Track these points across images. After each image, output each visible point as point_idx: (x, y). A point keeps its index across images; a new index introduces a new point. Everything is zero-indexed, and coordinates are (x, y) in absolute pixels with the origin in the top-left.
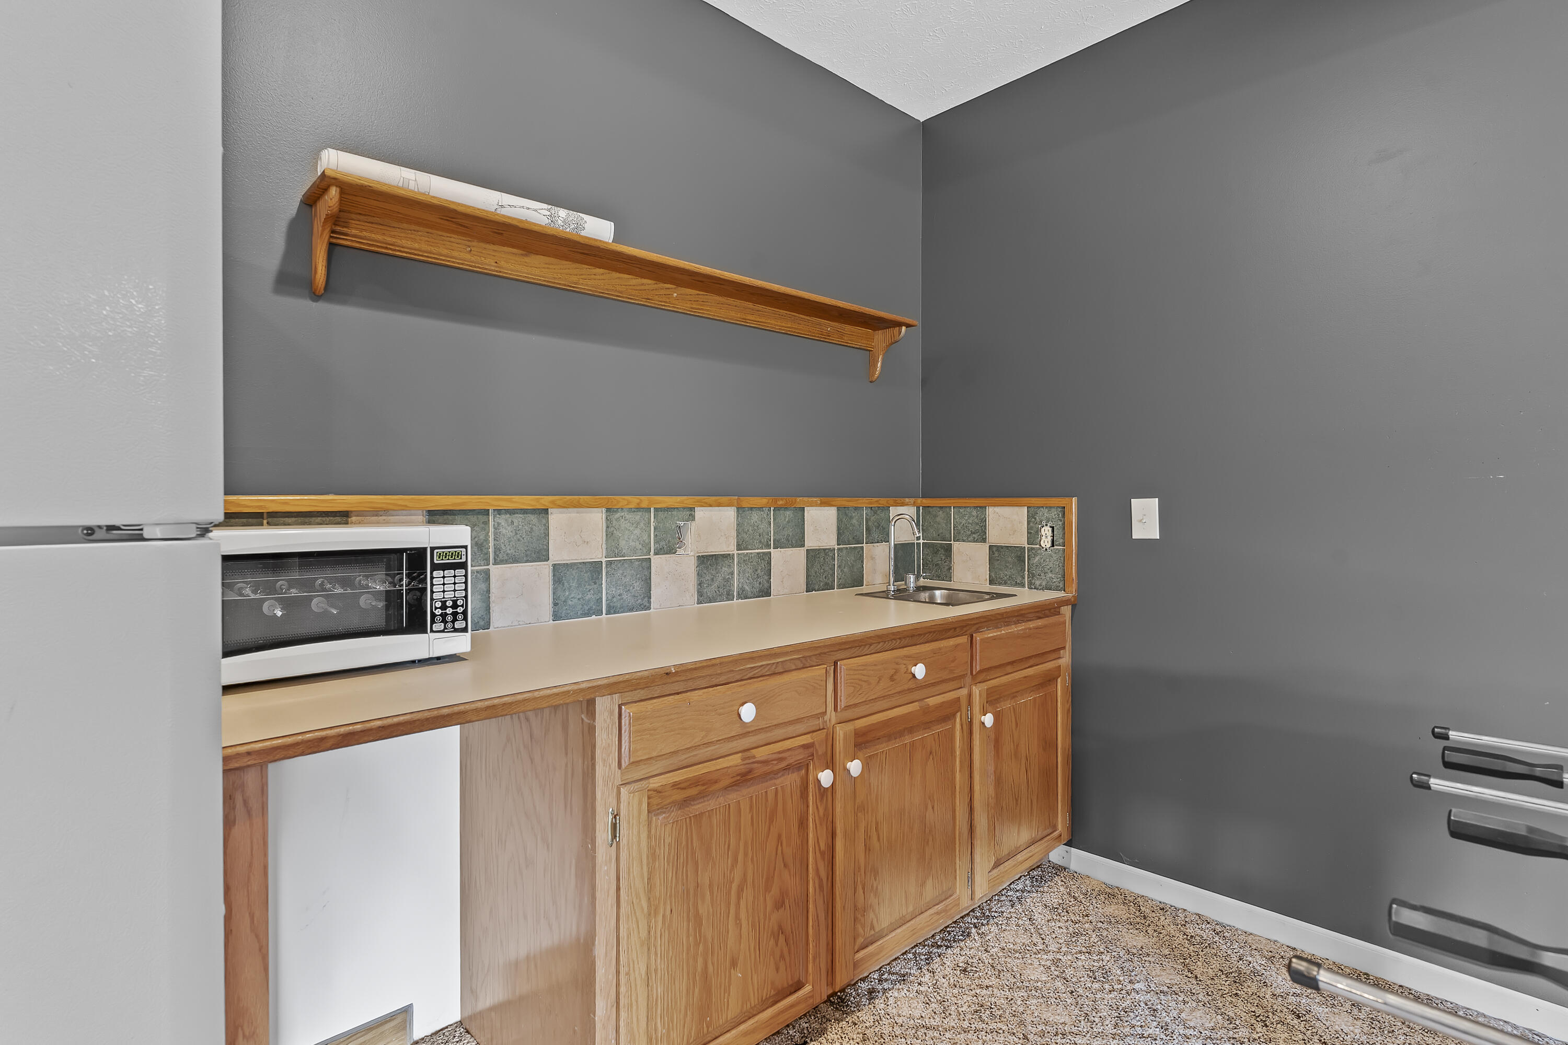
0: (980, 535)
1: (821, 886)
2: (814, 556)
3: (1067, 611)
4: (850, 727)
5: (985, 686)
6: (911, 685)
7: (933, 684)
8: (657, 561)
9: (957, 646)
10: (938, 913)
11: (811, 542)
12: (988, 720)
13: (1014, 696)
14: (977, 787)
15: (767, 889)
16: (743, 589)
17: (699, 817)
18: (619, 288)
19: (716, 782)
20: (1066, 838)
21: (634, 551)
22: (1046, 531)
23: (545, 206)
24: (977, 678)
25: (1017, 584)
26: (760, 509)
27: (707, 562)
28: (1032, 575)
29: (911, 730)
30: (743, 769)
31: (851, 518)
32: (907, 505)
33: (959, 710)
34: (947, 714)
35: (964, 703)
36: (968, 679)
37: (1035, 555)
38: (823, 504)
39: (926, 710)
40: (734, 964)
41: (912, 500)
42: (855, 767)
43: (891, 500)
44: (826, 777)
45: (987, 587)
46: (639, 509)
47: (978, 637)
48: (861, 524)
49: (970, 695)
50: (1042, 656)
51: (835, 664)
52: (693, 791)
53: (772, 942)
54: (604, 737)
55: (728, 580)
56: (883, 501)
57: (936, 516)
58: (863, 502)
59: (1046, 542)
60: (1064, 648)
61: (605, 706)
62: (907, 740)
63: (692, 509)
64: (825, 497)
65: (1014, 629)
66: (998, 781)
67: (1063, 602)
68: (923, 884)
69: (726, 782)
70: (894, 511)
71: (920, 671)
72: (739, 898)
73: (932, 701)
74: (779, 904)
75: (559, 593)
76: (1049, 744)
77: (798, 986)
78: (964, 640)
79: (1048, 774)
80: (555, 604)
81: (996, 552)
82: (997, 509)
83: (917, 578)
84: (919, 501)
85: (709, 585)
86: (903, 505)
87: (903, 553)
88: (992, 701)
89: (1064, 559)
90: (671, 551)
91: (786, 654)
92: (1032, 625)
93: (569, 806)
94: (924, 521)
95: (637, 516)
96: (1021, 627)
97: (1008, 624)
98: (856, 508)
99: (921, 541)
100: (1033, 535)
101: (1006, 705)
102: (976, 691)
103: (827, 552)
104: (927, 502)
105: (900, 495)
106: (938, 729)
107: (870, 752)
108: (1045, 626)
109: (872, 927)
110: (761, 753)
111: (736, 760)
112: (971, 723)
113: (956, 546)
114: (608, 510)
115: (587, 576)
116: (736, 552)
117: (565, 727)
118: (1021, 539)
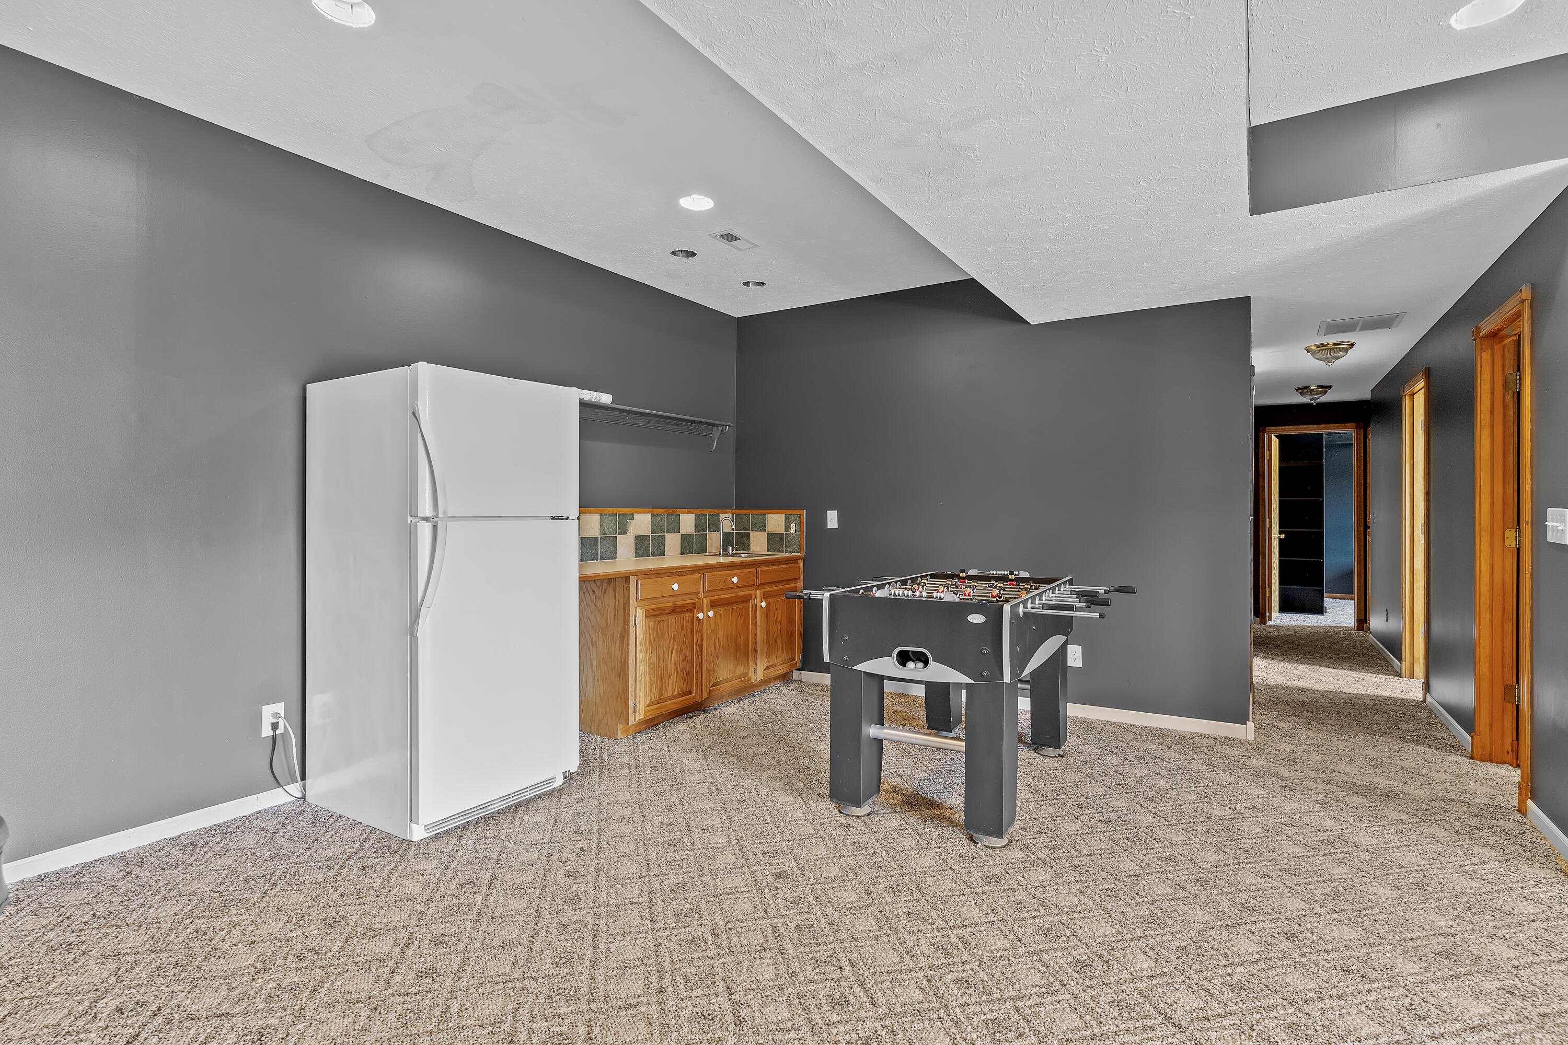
0: (763, 528)
1: (698, 658)
2: (684, 538)
3: (801, 562)
4: (709, 599)
5: (762, 591)
6: (732, 586)
7: (741, 587)
8: (619, 537)
9: (750, 572)
10: (742, 681)
11: (683, 531)
12: (763, 604)
13: (775, 596)
14: (758, 634)
15: (680, 654)
16: (654, 552)
17: (660, 621)
18: (606, 417)
19: (665, 611)
20: (799, 665)
21: (611, 533)
22: (793, 525)
23: (590, 392)
24: (760, 586)
25: (780, 551)
26: (661, 514)
27: (639, 539)
28: (786, 546)
29: (732, 604)
30: (672, 608)
31: (701, 519)
32: (728, 513)
33: (751, 599)
34: (746, 600)
35: (753, 596)
36: (755, 587)
37: (788, 537)
38: (689, 512)
39: (737, 597)
40: (670, 677)
41: (730, 510)
42: (711, 614)
43: (720, 511)
44: (701, 616)
45: (767, 553)
46: (612, 514)
47: (759, 569)
48: (706, 523)
49: (756, 594)
50: (788, 581)
51: (704, 574)
52: (658, 613)
53: (682, 673)
54: (632, 590)
55: (647, 548)
56: (716, 511)
57: (742, 519)
58: (706, 512)
59: (793, 531)
60: (799, 578)
61: (633, 580)
62: (730, 607)
63: (633, 514)
64: (689, 508)
65: (775, 567)
66: (768, 633)
67: (800, 558)
68: (736, 667)
69: (668, 612)
70: (722, 516)
71: (735, 580)
72: (671, 654)
73: (740, 594)
74: (684, 660)
75: (583, 550)
76: (791, 621)
77: (690, 693)
78: (753, 570)
79: (791, 634)
80: (582, 555)
81: (771, 536)
82: (771, 515)
83: (733, 548)
84: (734, 511)
85: (640, 549)
86: (726, 513)
87: (727, 537)
88: (765, 597)
89: (800, 537)
90: (625, 533)
91: (686, 568)
92: (783, 566)
93: (616, 618)
94: (738, 520)
95: (612, 517)
96: (779, 567)
97: (773, 565)
98: (703, 515)
99: (735, 532)
100: (787, 528)
101: (772, 600)
102: (758, 592)
103: (690, 535)
104: (738, 511)
105: (724, 508)
106: (742, 605)
107: (716, 610)
108: (790, 568)
109: (716, 679)
110: (679, 603)
111: (671, 604)
112: (756, 605)
113: (752, 533)
114: (601, 514)
115: (593, 543)
116: (651, 535)
117: (615, 589)
118: (782, 530)
